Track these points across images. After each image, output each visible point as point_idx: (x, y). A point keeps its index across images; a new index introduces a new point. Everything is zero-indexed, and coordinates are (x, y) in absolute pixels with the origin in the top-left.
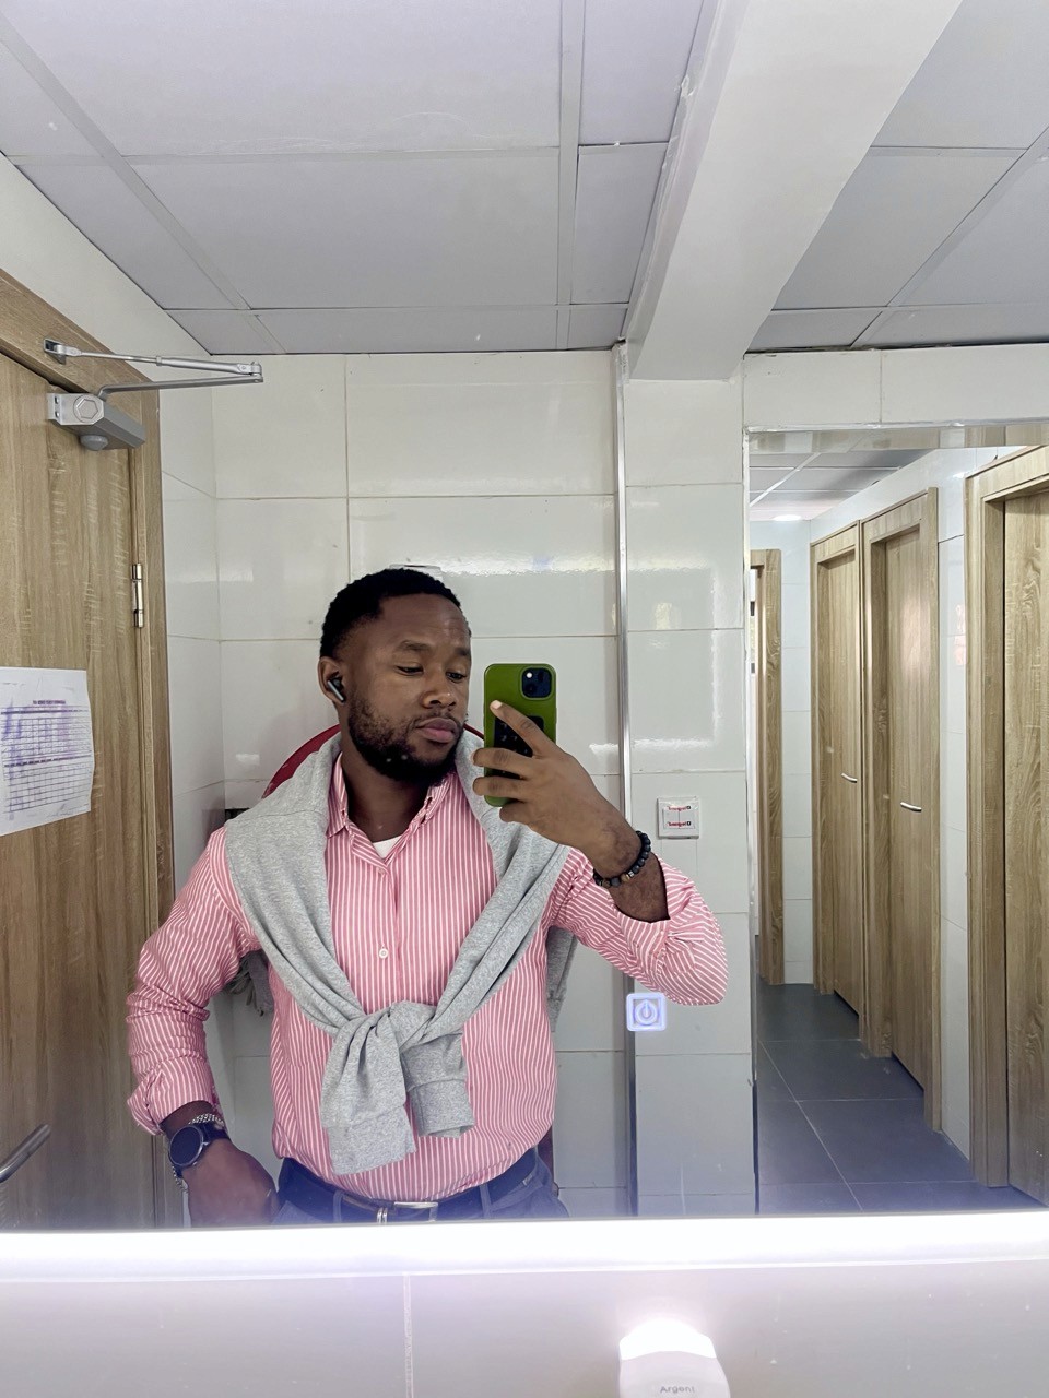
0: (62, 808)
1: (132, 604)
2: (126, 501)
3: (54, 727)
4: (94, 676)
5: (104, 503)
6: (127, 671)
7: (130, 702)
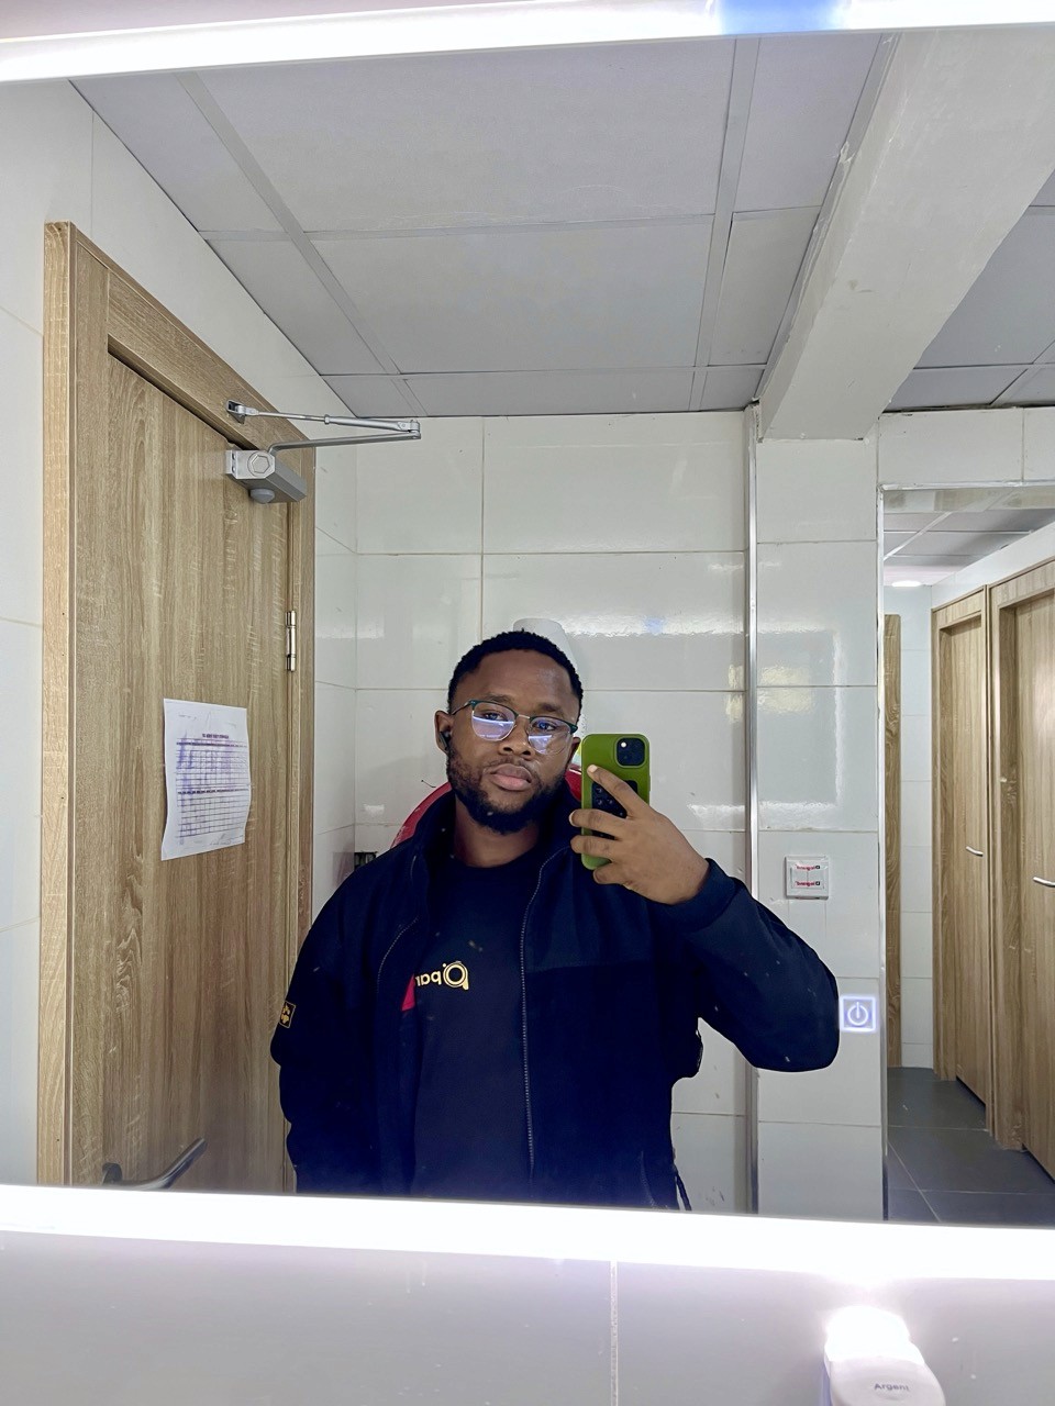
0: (222, 838)
1: (285, 649)
2: (284, 552)
3: (219, 760)
4: (252, 712)
5: (267, 554)
6: (280, 712)
7: (281, 741)
